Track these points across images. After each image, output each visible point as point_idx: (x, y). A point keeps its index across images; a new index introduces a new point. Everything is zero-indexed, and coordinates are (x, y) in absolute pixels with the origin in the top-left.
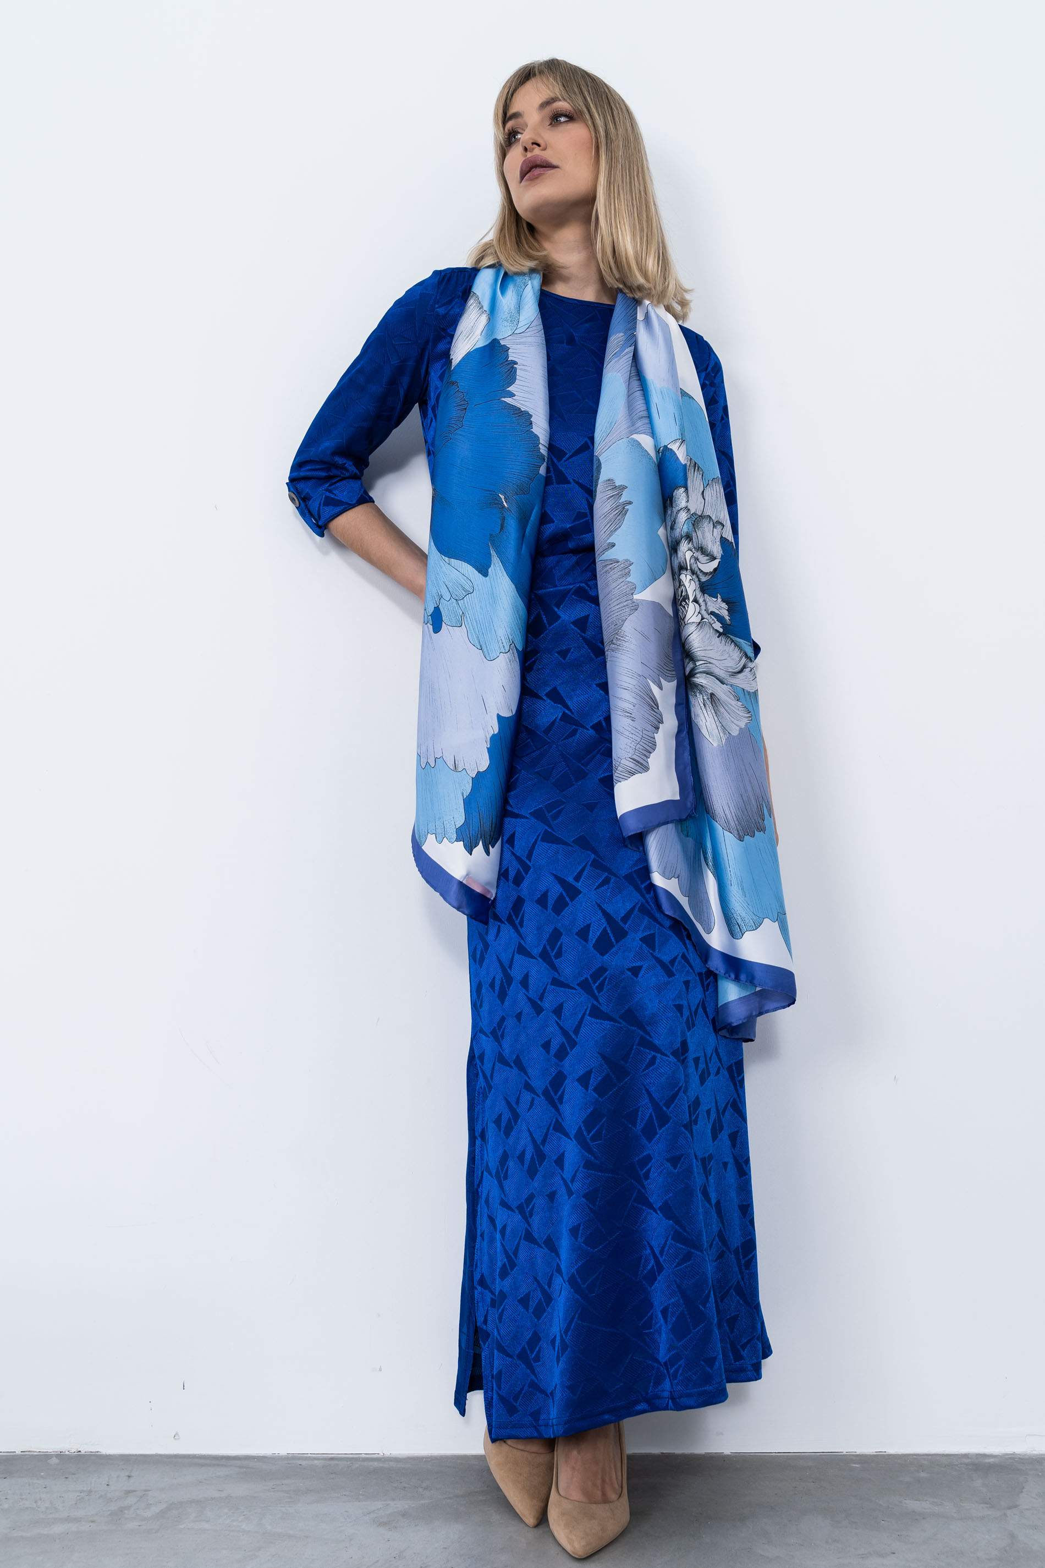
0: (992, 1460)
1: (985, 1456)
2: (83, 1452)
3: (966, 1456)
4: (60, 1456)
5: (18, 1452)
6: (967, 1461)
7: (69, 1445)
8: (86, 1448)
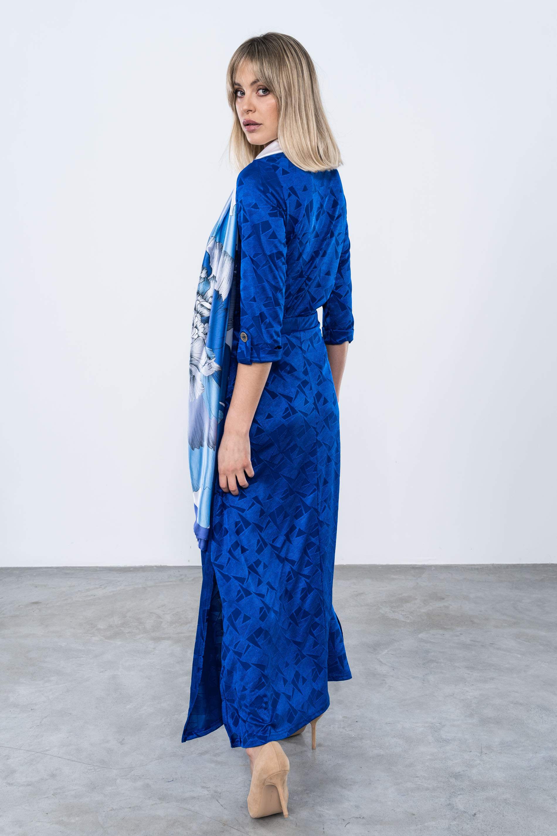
0: (418, 566)
1: (416, 565)
2: (162, 565)
3: (411, 565)
4: (156, 566)
5: (143, 566)
6: (411, 566)
7: (158, 564)
8: (163, 565)
